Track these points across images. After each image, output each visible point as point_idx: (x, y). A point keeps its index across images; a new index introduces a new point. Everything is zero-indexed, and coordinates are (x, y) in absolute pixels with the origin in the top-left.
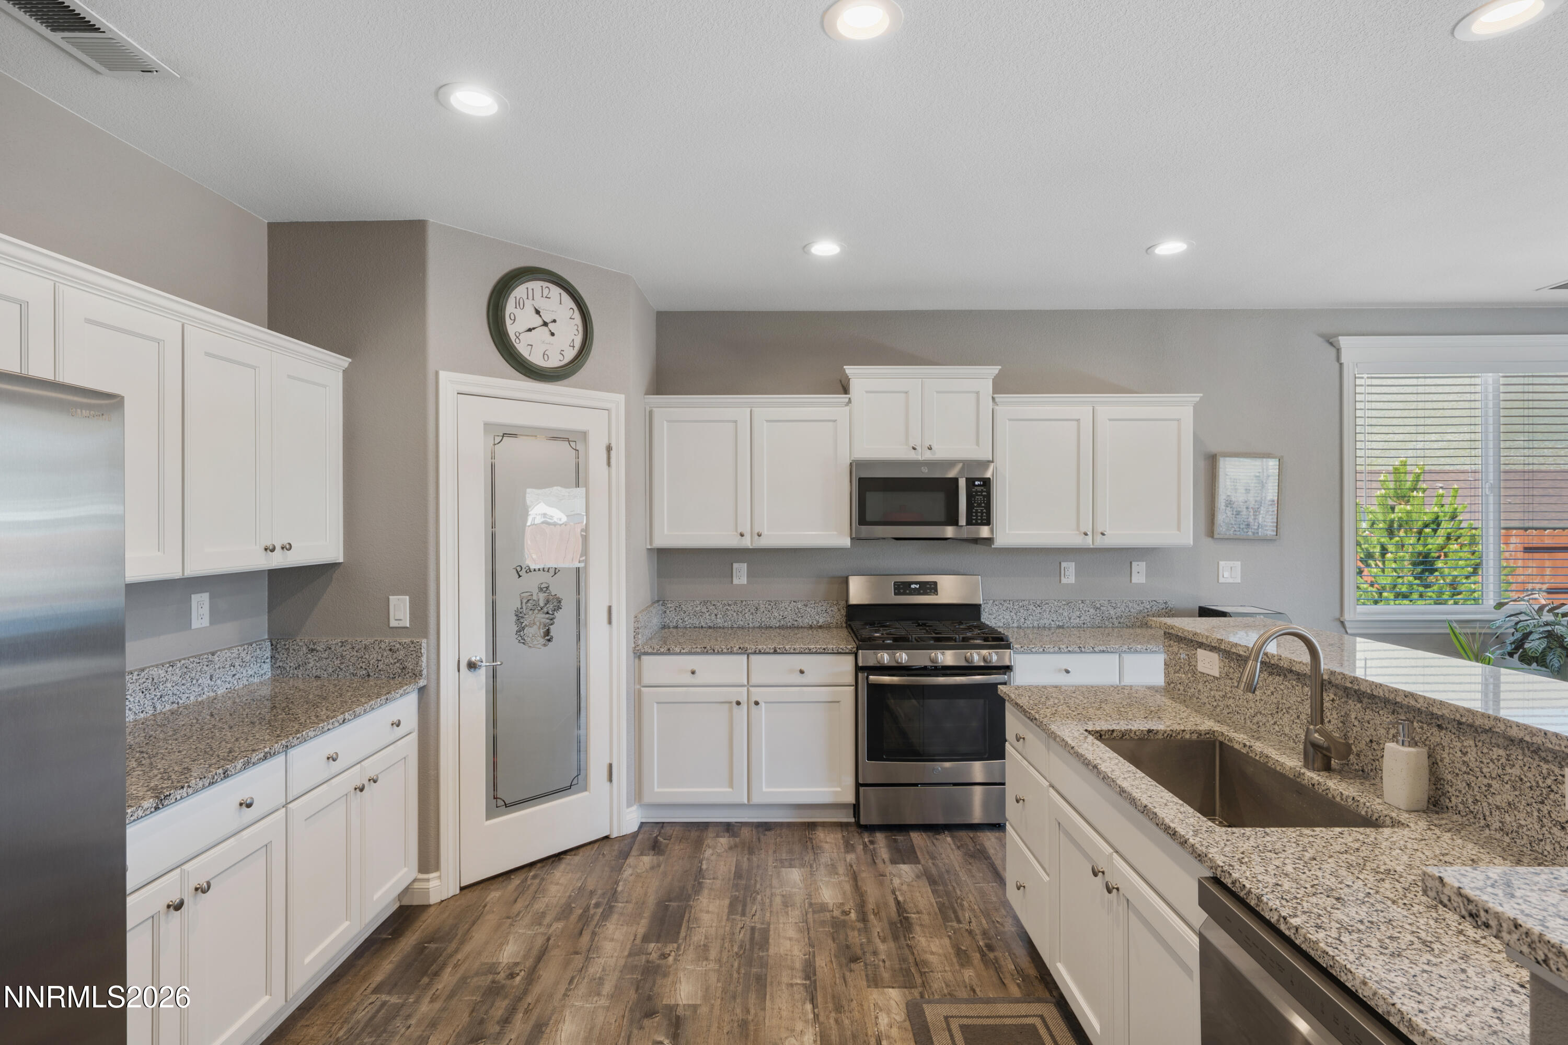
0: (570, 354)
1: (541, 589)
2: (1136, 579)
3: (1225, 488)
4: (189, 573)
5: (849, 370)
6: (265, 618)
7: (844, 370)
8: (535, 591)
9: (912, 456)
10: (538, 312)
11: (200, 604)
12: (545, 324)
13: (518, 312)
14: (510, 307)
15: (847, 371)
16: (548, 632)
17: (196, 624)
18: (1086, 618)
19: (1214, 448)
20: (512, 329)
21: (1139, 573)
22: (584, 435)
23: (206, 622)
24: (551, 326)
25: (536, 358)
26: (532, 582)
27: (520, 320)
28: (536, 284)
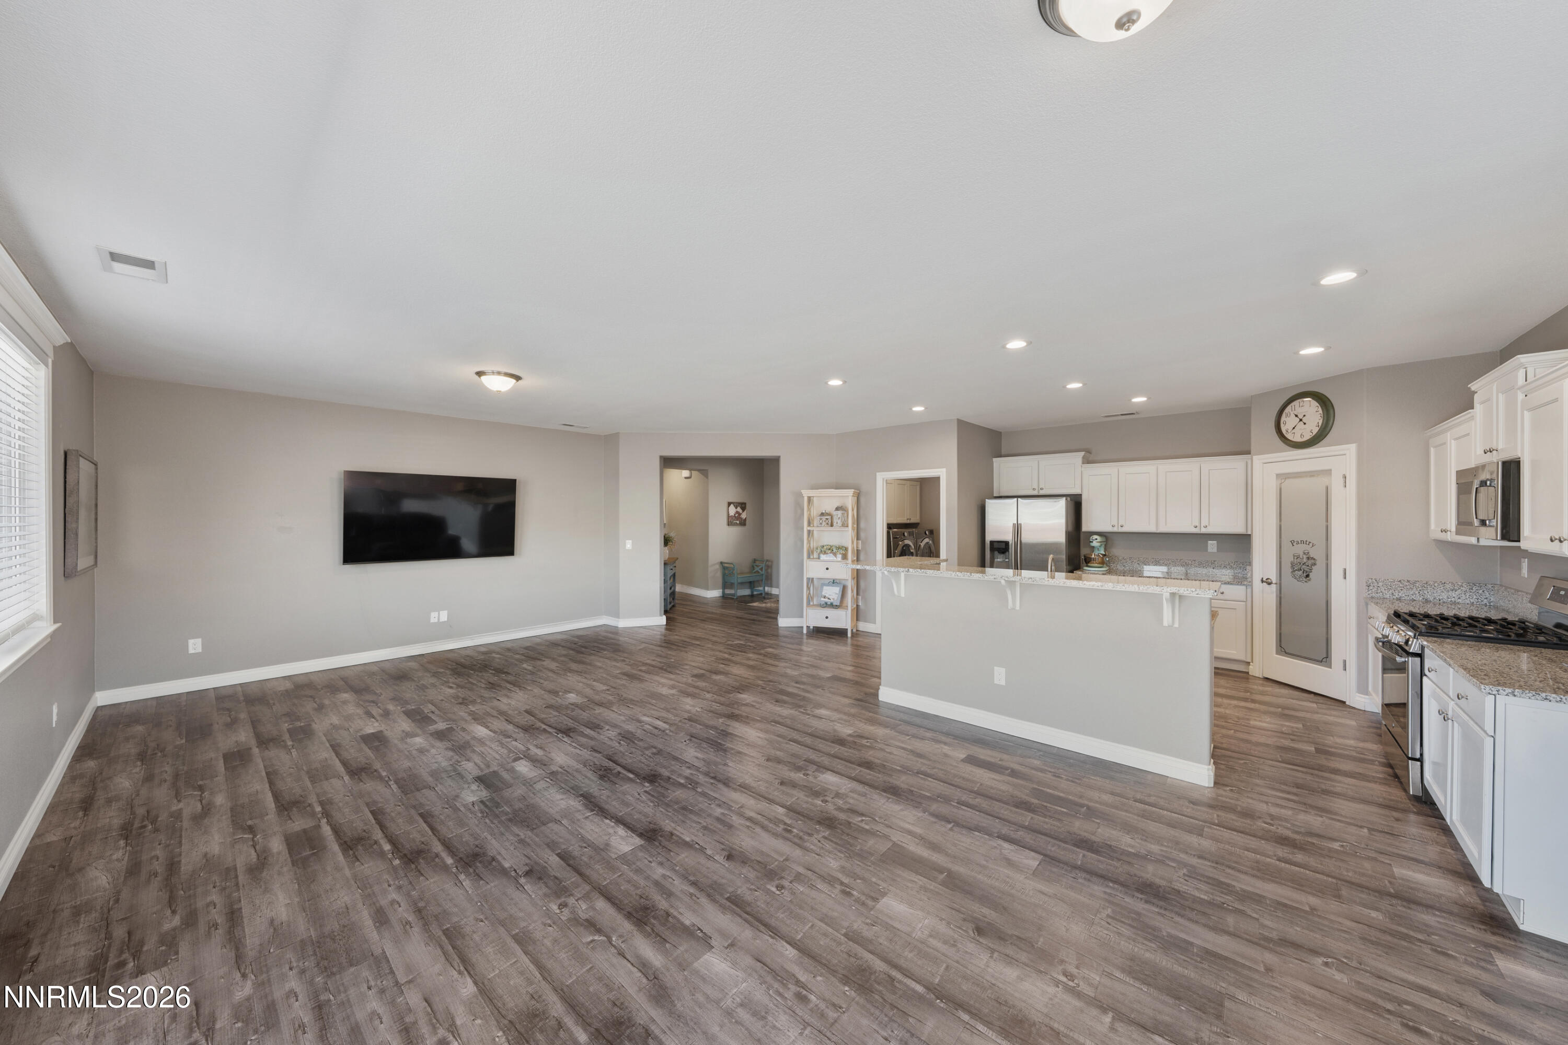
0: (1316, 430)
1: (1304, 553)
5: (1474, 386)
7: (1470, 388)
8: (1301, 554)
9: (1485, 460)
10: (1296, 416)
12: (1301, 420)
13: (1287, 420)
14: (1283, 418)
15: (1473, 389)
16: (1308, 576)
17: (1210, 550)
20: (1283, 429)
22: (1330, 470)
23: (1215, 550)
24: (1304, 420)
25: (1298, 439)
26: (1300, 549)
27: (1288, 423)
28: (1296, 403)
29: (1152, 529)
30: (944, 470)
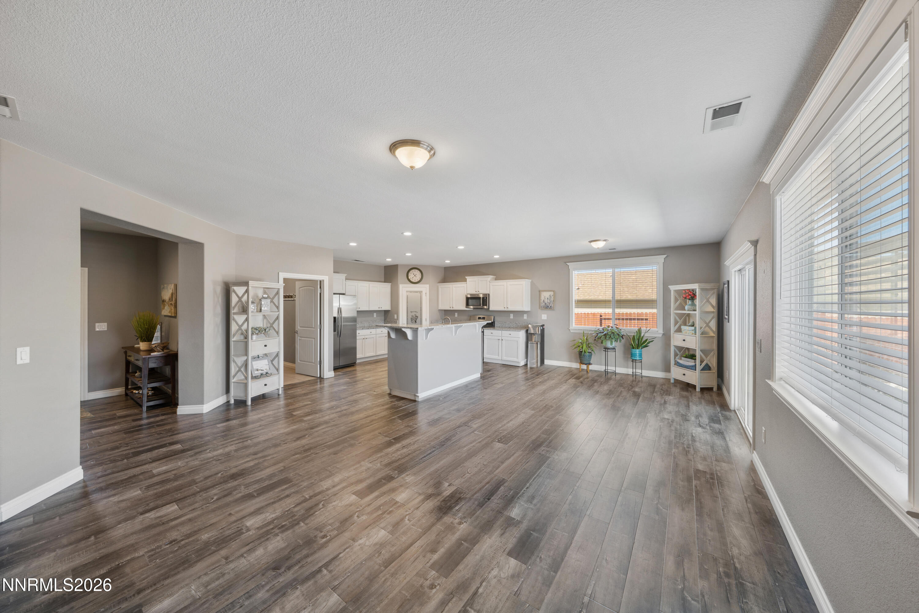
0: (419, 279)
1: (415, 315)
2: (525, 318)
3: (542, 298)
4: (370, 310)
5: (466, 277)
6: (383, 317)
9: (476, 293)
10: (413, 274)
11: (375, 315)
14: (409, 274)
18: (514, 326)
19: (541, 289)
20: (409, 277)
21: (525, 317)
22: (422, 292)
24: (415, 276)
25: (414, 281)
26: (413, 314)
27: (411, 276)
28: (413, 270)
29: (368, 309)
30: (327, 277)
